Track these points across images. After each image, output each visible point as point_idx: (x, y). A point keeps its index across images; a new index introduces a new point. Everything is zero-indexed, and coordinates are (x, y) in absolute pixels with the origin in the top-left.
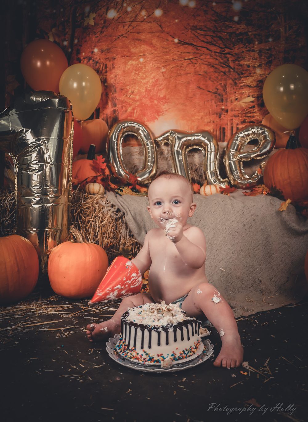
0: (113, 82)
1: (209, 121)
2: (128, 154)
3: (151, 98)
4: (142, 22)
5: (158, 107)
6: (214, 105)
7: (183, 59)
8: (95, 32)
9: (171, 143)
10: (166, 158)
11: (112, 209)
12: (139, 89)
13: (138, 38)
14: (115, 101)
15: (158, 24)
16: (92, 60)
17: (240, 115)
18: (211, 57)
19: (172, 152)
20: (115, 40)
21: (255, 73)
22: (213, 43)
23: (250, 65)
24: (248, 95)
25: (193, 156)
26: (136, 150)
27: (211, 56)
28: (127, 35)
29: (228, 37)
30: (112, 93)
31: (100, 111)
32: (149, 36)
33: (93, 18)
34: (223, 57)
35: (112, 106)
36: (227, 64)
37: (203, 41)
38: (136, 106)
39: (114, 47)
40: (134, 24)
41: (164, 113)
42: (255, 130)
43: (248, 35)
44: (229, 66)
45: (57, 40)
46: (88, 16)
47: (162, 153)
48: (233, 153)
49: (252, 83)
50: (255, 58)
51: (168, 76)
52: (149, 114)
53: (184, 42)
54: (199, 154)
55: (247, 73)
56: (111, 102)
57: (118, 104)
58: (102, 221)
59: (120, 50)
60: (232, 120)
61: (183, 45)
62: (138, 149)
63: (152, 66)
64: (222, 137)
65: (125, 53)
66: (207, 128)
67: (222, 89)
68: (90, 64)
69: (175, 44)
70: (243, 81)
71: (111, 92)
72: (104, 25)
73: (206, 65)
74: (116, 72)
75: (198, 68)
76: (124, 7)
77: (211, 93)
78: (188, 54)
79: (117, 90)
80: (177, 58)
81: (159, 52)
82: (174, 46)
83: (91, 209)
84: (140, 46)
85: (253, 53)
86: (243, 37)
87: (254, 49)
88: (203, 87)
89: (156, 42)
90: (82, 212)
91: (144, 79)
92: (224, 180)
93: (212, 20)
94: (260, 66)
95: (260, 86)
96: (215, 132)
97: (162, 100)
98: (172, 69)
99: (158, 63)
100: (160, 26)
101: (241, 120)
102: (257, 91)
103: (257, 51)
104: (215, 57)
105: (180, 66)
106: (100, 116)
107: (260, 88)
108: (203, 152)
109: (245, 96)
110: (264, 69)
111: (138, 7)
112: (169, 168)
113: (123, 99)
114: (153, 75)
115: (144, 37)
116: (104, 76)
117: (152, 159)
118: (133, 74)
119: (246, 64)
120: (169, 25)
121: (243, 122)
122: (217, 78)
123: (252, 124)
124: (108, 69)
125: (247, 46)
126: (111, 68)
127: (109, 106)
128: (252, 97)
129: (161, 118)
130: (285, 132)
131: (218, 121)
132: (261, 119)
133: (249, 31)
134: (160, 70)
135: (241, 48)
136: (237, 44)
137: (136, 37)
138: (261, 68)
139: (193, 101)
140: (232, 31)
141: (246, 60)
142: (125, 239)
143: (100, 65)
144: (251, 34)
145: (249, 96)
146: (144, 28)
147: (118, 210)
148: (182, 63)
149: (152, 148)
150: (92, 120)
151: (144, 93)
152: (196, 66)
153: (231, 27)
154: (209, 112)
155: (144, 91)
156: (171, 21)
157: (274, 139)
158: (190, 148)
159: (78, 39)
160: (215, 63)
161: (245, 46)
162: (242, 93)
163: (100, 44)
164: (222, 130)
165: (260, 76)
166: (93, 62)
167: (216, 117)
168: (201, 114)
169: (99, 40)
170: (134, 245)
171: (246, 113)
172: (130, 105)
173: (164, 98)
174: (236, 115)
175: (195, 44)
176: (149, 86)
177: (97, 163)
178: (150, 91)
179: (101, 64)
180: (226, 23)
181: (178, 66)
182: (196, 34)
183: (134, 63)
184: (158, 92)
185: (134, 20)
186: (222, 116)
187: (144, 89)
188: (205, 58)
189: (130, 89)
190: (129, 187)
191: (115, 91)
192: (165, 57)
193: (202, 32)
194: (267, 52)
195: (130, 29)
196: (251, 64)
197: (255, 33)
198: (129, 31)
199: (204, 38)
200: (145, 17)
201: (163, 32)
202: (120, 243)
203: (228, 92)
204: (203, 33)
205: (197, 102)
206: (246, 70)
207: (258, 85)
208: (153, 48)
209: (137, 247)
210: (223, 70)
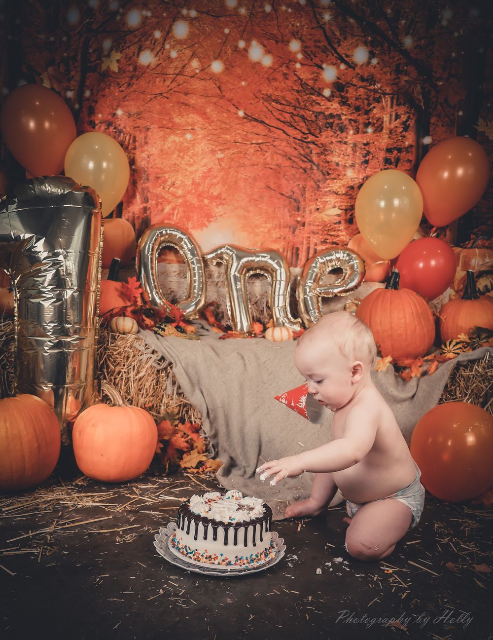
0: (145, 165)
1: (279, 236)
2: (163, 273)
3: (199, 195)
4: (192, 77)
5: (209, 210)
6: (287, 214)
7: (249, 143)
8: (118, 84)
9: (226, 263)
10: (215, 284)
11: (154, 357)
12: (183, 180)
13: (186, 102)
14: (146, 195)
15: (216, 85)
16: (113, 127)
17: (320, 232)
18: (288, 145)
19: (227, 276)
20: (150, 101)
21: (345, 175)
22: (292, 124)
23: (340, 163)
24: (334, 204)
25: (253, 283)
26: (174, 269)
27: (288, 143)
28: (167, 95)
29: (313, 118)
30: (142, 182)
31: (123, 208)
32: (201, 101)
33: (117, 60)
34: (304, 147)
35: (141, 201)
36: (309, 158)
37: (279, 119)
38: (178, 204)
39: (148, 112)
40: (180, 79)
41: (217, 219)
42: (341, 255)
43: (340, 119)
44: (311, 161)
45: (56, 86)
46: (109, 56)
47: (210, 276)
48: (310, 284)
49: (340, 189)
50: (347, 154)
51: (226, 165)
52: (195, 218)
53: (253, 118)
54: (261, 281)
55: (335, 174)
56: (140, 194)
57: (151, 199)
58: (138, 372)
59: (156, 116)
60: (310, 237)
61: (250, 121)
62: (176, 268)
63: (203, 148)
64: (294, 260)
65: (165, 122)
66: (275, 247)
67: (300, 193)
68: (109, 133)
69: (238, 118)
70: (328, 184)
71: (140, 180)
72: (133, 73)
73: (280, 156)
74: (149, 150)
75: (269, 159)
76: (166, 49)
77: (284, 197)
78: (257, 136)
79: (150, 178)
80: (240, 140)
81: (215, 128)
82: (237, 121)
83: (123, 355)
84: (188, 115)
85: (345, 146)
86: (334, 121)
87: (346, 140)
88: (272, 186)
89: (212, 111)
90: (111, 359)
91: (192, 165)
92: (296, 321)
93: (294, 90)
94: (353, 166)
95: (350, 195)
96: (285, 253)
97: (215, 200)
98: (232, 156)
99: (213, 145)
100: (219, 88)
101: (321, 238)
102: (346, 201)
103: (350, 143)
104: (294, 145)
105: (244, 152)
106: (123, 215)
107: (349, 196)
108: (269, 279)
109: (330, 206)
110: (357, 171)
111: (188, 52)
112: (219, 298)
113: (158, 193)
114: (205, 161)
115: (194, 102)
116: (131, 155)
117: (199, 285)
118: (175, 156)
119: (334, 160)
120: (232, 88)
121: (324, 242)
122: (294, 175)
123: (334, 246)
124: (137, 144)
125: (338, 135)
126: (143, 143)
127: (137, 201)
128: (339, 209)
129: (212, 226)
130: (378, 263)
131: (291, 237)
132: (347, 240)
133: (343, 114)
134: (215, 155)
135: (330, 137)
136: (325, 131)
137: (182, 100)
138: (354, 169)
139: (259, 206)
140: (319, 110)
141: (335, 155)
142: (168, 398)
143: (126, 137)
144: (346, 119)
145: (334, 207)
146: (195, 87)
147: (163, 359)
148: (247, 148)
149: (200, 268)
150: (111, 219)
151: (190, 187)
152: (267, 154)
153: (319, 104)
154: (280, 225)
155: (190, 183)
156: (236, 83)
157: (363, 270)
158: (252, 273)
159: (92, 91)
160: (293, 155)
161: (336, 135)
162: (325, 201)
163: (126, 103)
164: (294, 250)
165: (351, 180)
166: (115, 130)
167: (289, 231)
168: (269, 225)
169: (125, 97)
170: (182, 407)
171: (329, 230)
172: (169, 203)
173: (218, 197)
174: (315, 231)
175: (267, 122)
176: (198, 177)
177: (128, 288)
178: (199, 184)
179: (127, 134)
180: (312, 98)
181: (241, 152)
182: (270, 107)
183: (177, 139)
184: (210, 187)
185: (180, 73)
186: (297, 231)
187: (191, 180)
188: (280, 145)
189: (169, 178)
190: (173, 324)
191: (148, 179)
192: (223, 136)
193: (279, 105)
194: (363, 147)
195: (173, 86)
196: (342, 161)
197: (350, 117)
198: (171, 89)
199: (281, 114)
200: (197, 71)
201: (222, 97)
202: (162, 403)
203: (307, 198)
204: (279, 107)
205: (266, 208)
206: (333, 170)
207: (347, 192)
208: (206, 121)
209: (185, 409)
210: (303, 165)
